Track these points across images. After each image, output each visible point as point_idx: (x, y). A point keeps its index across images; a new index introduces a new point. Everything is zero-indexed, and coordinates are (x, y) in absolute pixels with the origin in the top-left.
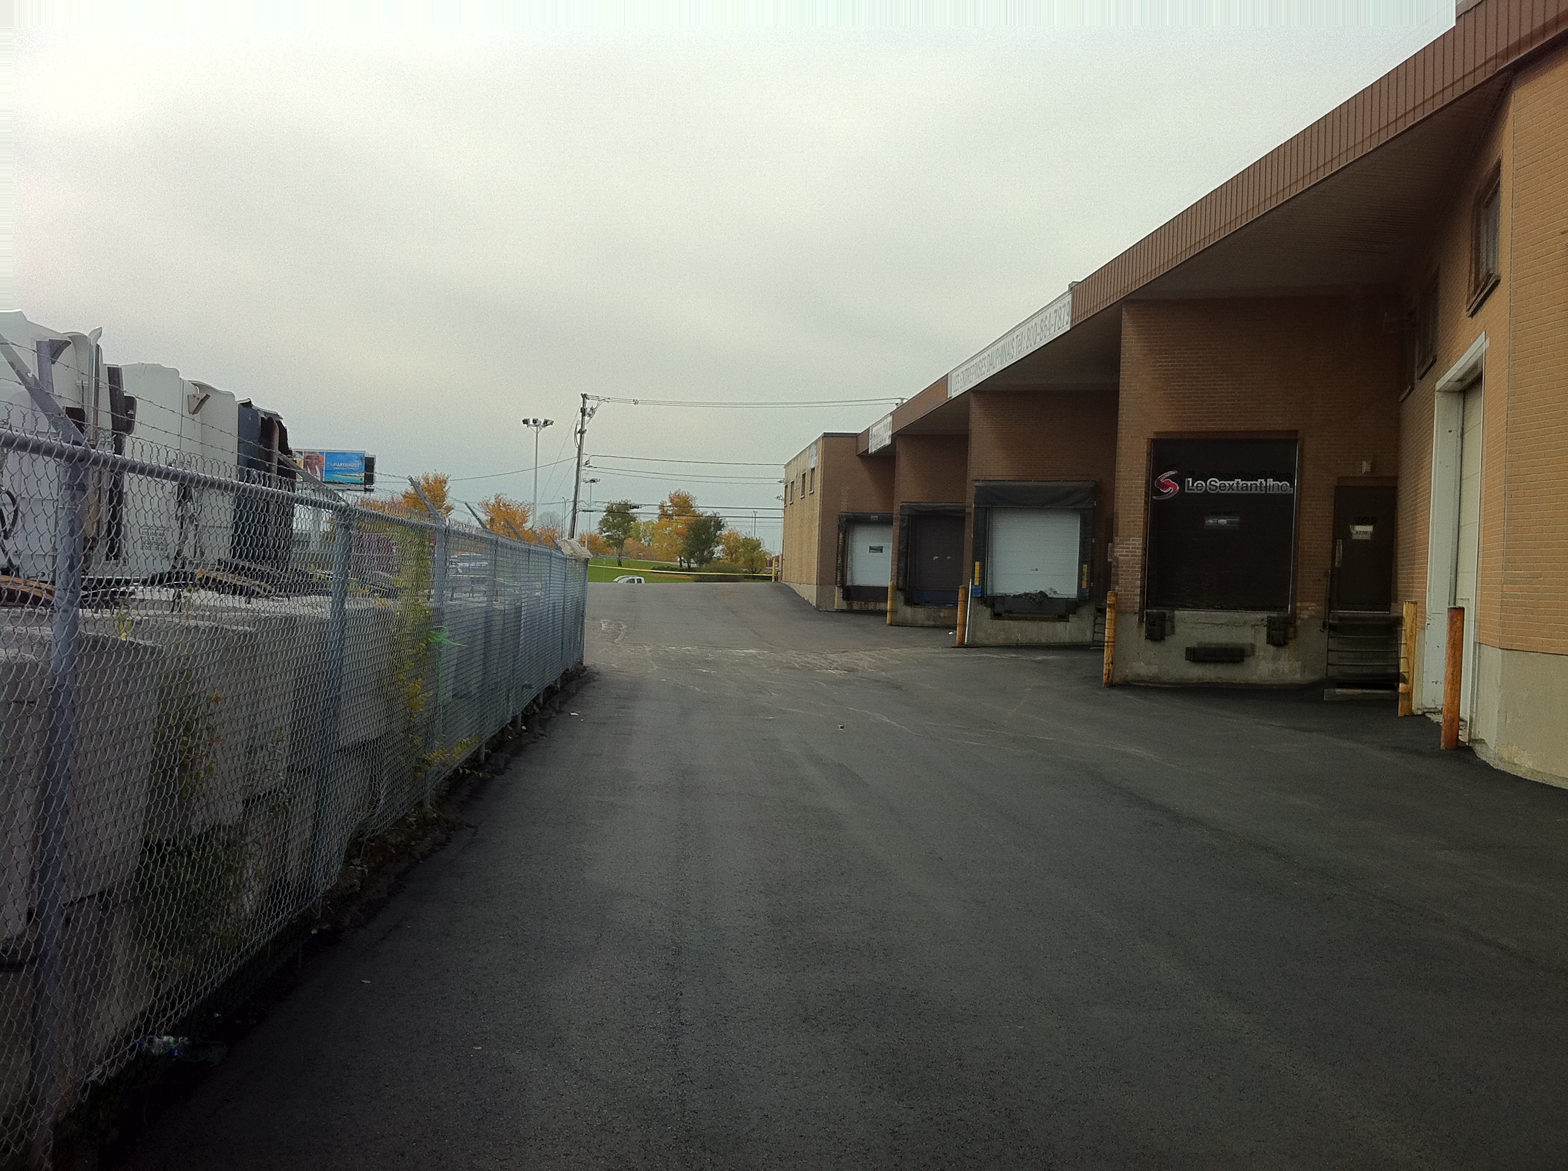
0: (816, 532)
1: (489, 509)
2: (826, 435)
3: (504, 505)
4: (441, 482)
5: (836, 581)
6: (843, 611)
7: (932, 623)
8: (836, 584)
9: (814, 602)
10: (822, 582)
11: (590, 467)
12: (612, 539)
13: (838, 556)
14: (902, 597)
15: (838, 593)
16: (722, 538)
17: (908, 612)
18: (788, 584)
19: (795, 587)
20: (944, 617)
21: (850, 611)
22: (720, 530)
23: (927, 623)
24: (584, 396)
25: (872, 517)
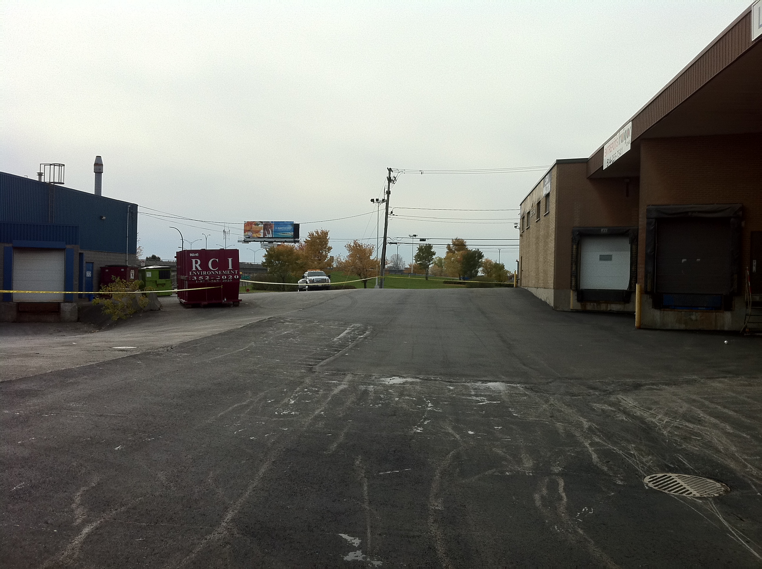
0: (552, 245)
1: (351, 248)
2: (559, 163)
3: (359, 245)
4: (325, 234)
5: (571, 286)
6: (577, 311)
7: (683, 327)
8: (571, 288)
9: (551, 301)
10: (558, 286)
11: (393, 215)
12: (423, 265)
13: (572, 264)
14: (650, 301)
15: (572, 296)
16: (482, 263)
17: (656, 315)
18: (526, 288)
19: (533, 291)
20: (696, 320)
21: (584, 311)
22: (481, 258)
23: (677, 326)
24: (390, 170)
25: (602, 230)
